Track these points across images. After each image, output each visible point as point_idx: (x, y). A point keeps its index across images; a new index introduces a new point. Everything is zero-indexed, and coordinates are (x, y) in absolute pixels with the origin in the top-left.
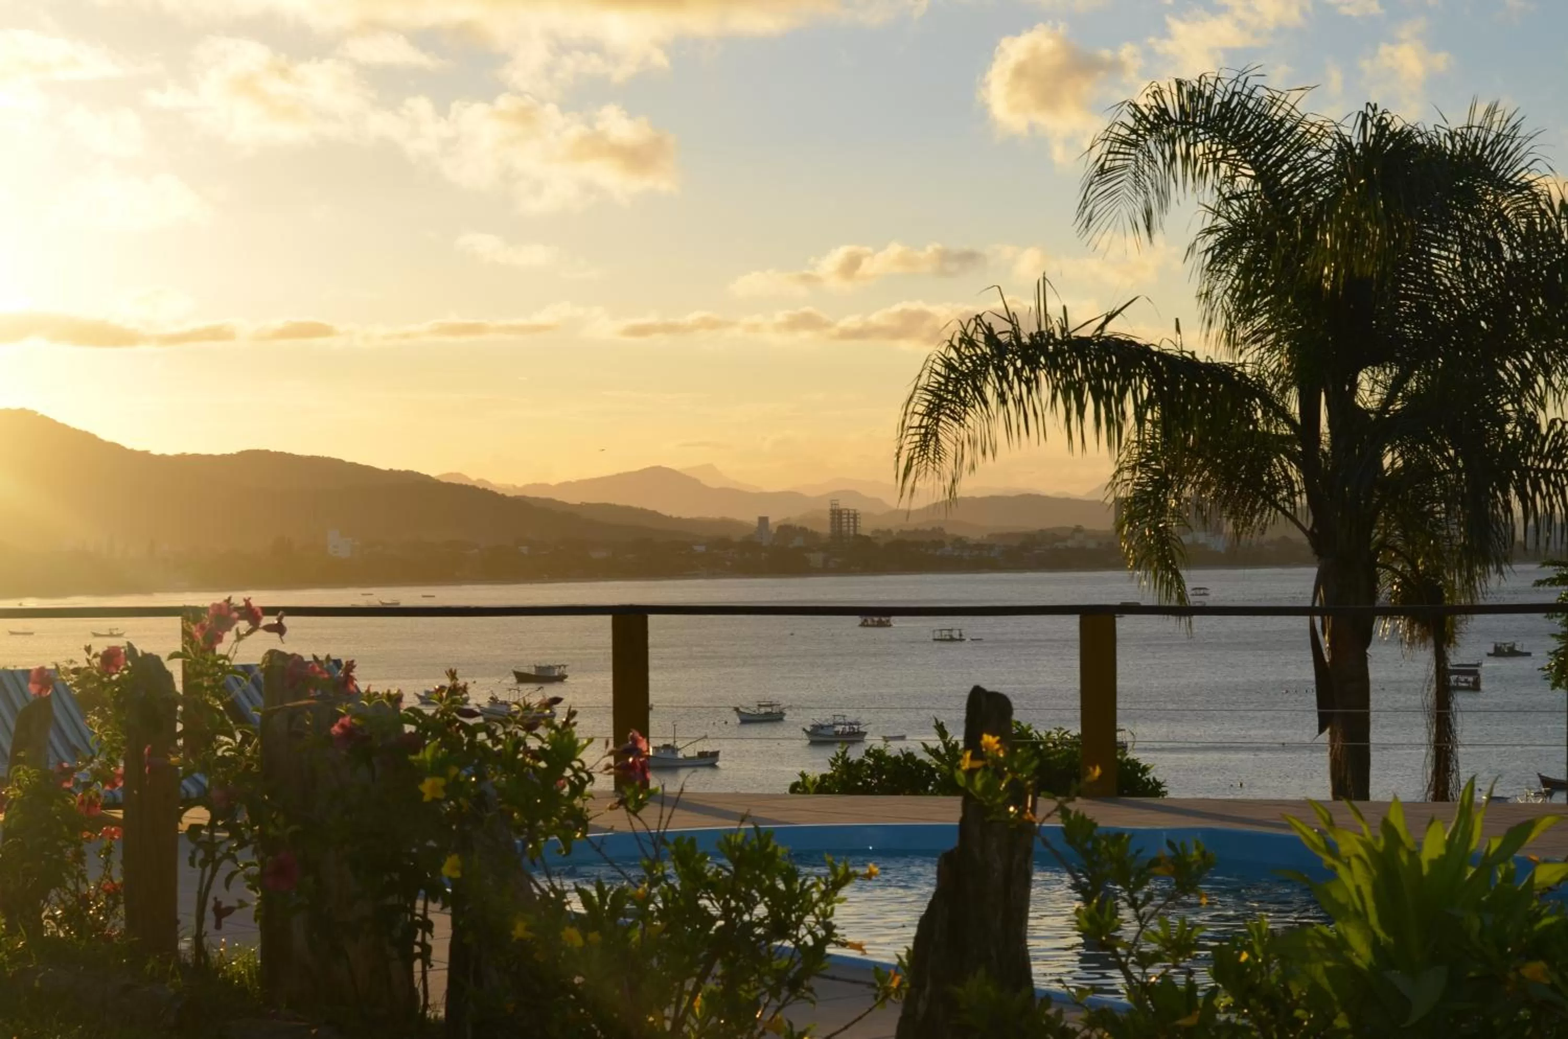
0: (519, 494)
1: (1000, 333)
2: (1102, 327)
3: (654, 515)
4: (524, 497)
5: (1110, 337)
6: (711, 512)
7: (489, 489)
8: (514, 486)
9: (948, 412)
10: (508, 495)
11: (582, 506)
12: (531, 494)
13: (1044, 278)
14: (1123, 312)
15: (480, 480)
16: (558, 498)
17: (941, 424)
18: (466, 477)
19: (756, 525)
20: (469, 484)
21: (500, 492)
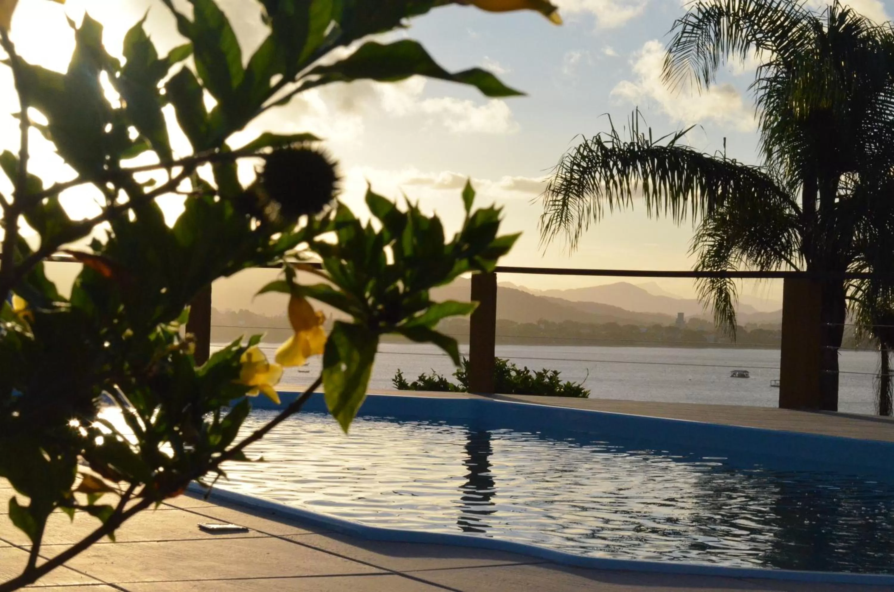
0: (543, 295)
1: (605, 142)
2: (673, 142)
3: (619, 310)
4: (545, 296)
5: (678, 148)
6: (653, 309)
7: (525, 291)
8: (541, 291)
9: (574, 191)
10: (536, 295)
11: (579, 304)
12: (550, 295)
13: (637, 110)
14: (685, 134)
15: (520, 287)
16: (565, 298)
17: (570, 199)
18: (512, 284)
19: (677, 317)
20: (515, 288)
21: (531, 293)
